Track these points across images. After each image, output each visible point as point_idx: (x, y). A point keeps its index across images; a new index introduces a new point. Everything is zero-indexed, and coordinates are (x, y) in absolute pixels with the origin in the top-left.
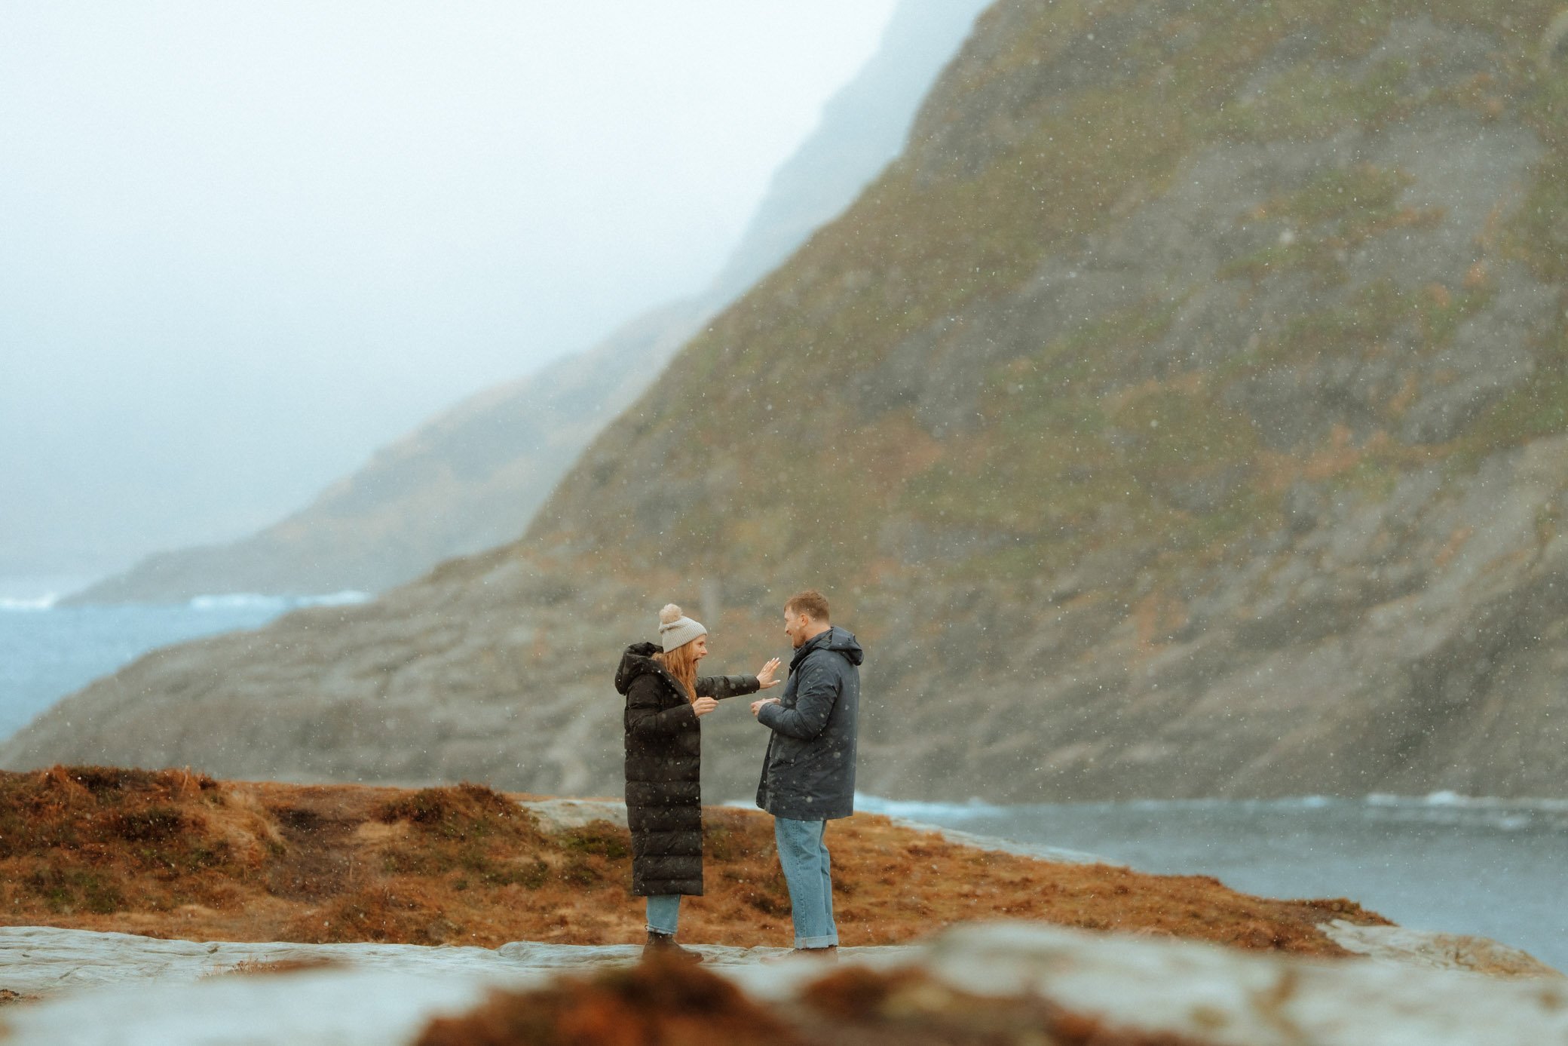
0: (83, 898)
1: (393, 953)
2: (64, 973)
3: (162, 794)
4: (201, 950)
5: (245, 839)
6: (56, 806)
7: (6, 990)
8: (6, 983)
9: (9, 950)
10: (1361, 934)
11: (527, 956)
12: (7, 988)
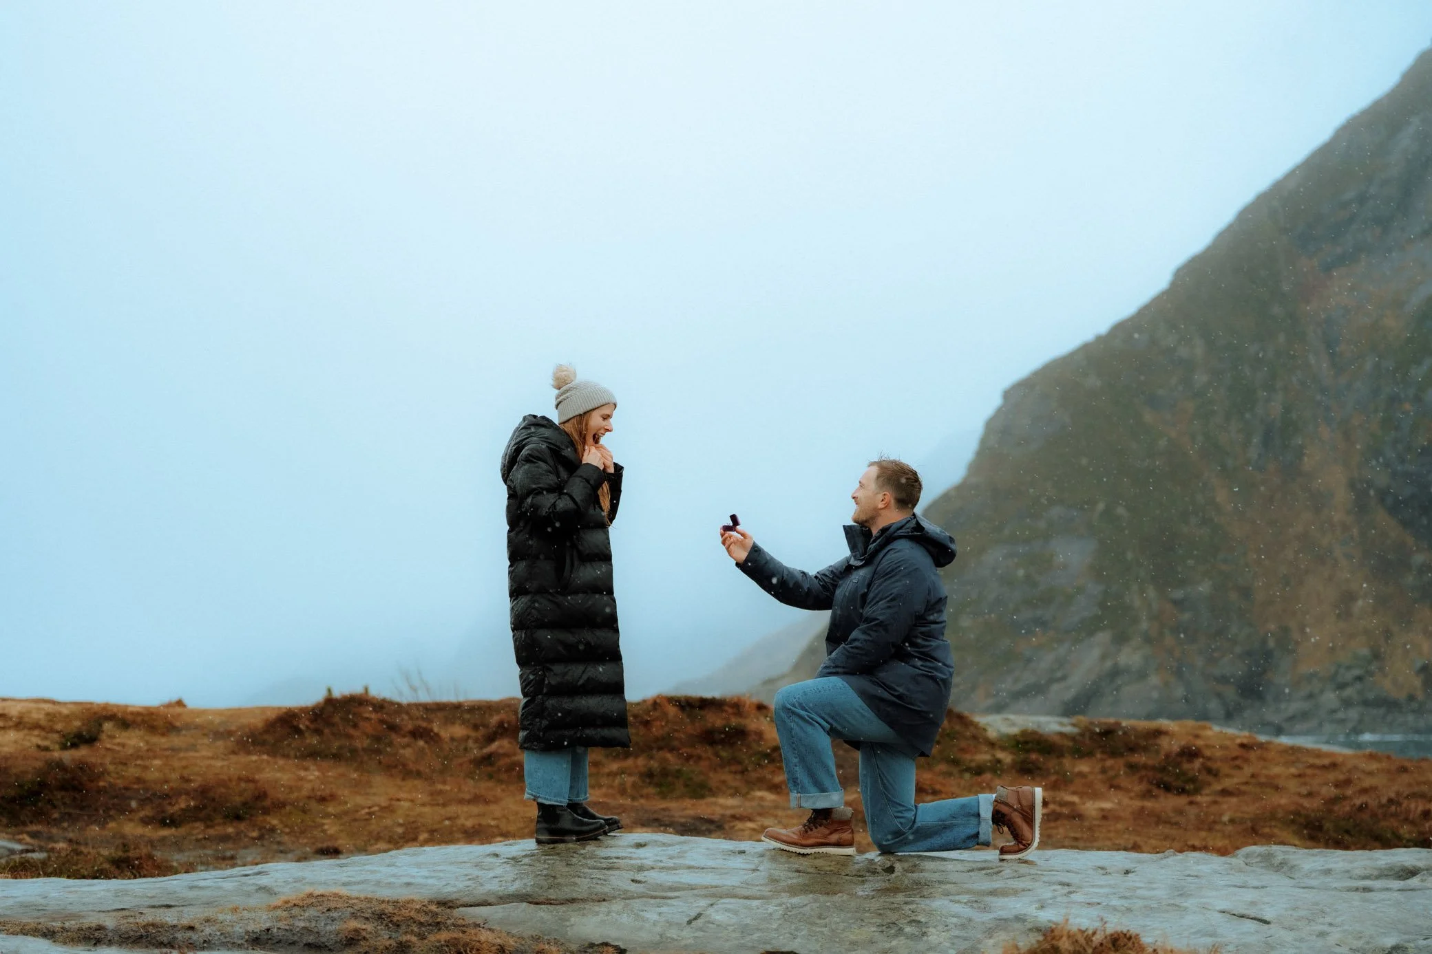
0: (682, 788)
3: (732, 714)
6: (660, 722)
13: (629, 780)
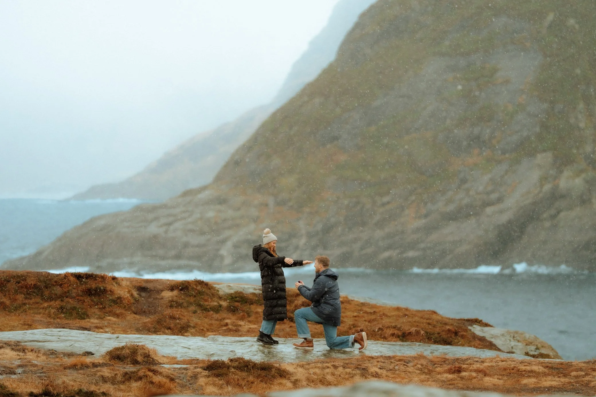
0: (75, 315)
1: (174, 339)
2: (71, 344)
3: (100, 281)
4: (114, 337)
5: (126, 296)
6: (67, 285)
7: (53, 350)
8: (53, 348)
9: (54, 337)
10: (482, 330)
11: (217, 340)
12: (53, 349)
13: (53, 311)
